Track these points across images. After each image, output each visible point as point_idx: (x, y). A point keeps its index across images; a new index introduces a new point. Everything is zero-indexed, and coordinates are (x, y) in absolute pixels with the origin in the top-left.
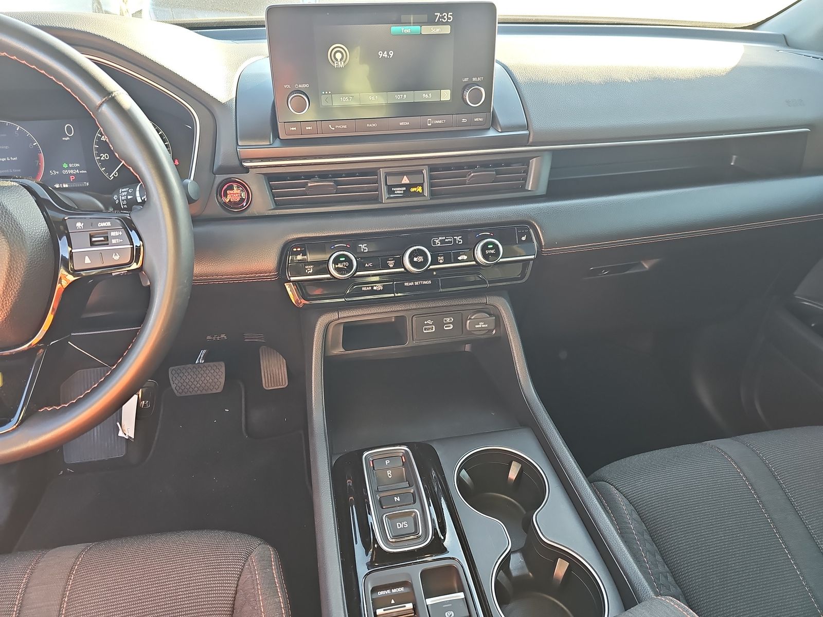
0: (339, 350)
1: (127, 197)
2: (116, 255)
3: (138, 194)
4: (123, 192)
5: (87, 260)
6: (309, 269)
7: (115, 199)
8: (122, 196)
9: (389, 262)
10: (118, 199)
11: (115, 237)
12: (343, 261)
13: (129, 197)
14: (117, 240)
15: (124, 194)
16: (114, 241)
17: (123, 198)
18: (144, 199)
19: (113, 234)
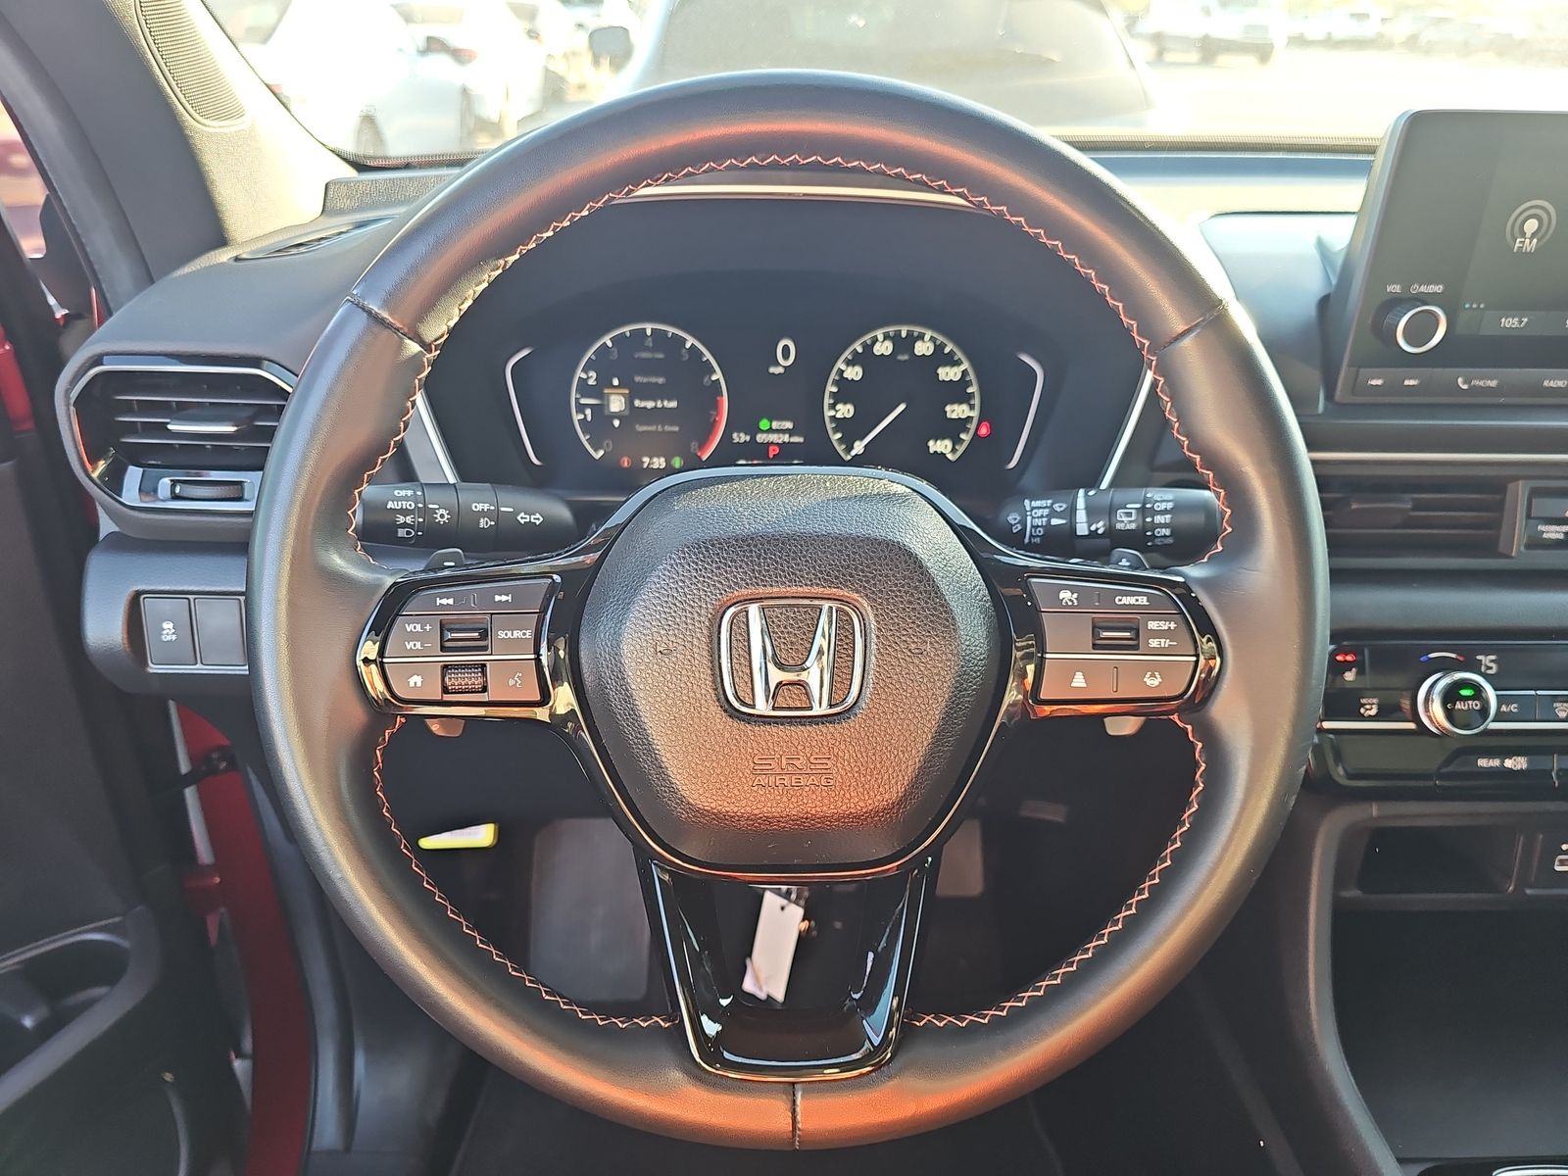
0: (1353, 893)
1: (1049, 521)
2: (1154, 676)
3: (1081, 516)
4: (1036, 508)
5: (1079, 681)
6: (1368, 707)
7: (1013, 522)
8: (1033, 518)
9: (1558, 705)
10: (1023, 523)
11: (1158, 634)
12: (1467, 698)
13: (1055, 522)
14: (1163, 641)
15: (1040, 512)
16: (1154, 643)
17: (1038, 522)
18: (1097, 529)
19: (1153, 625)
